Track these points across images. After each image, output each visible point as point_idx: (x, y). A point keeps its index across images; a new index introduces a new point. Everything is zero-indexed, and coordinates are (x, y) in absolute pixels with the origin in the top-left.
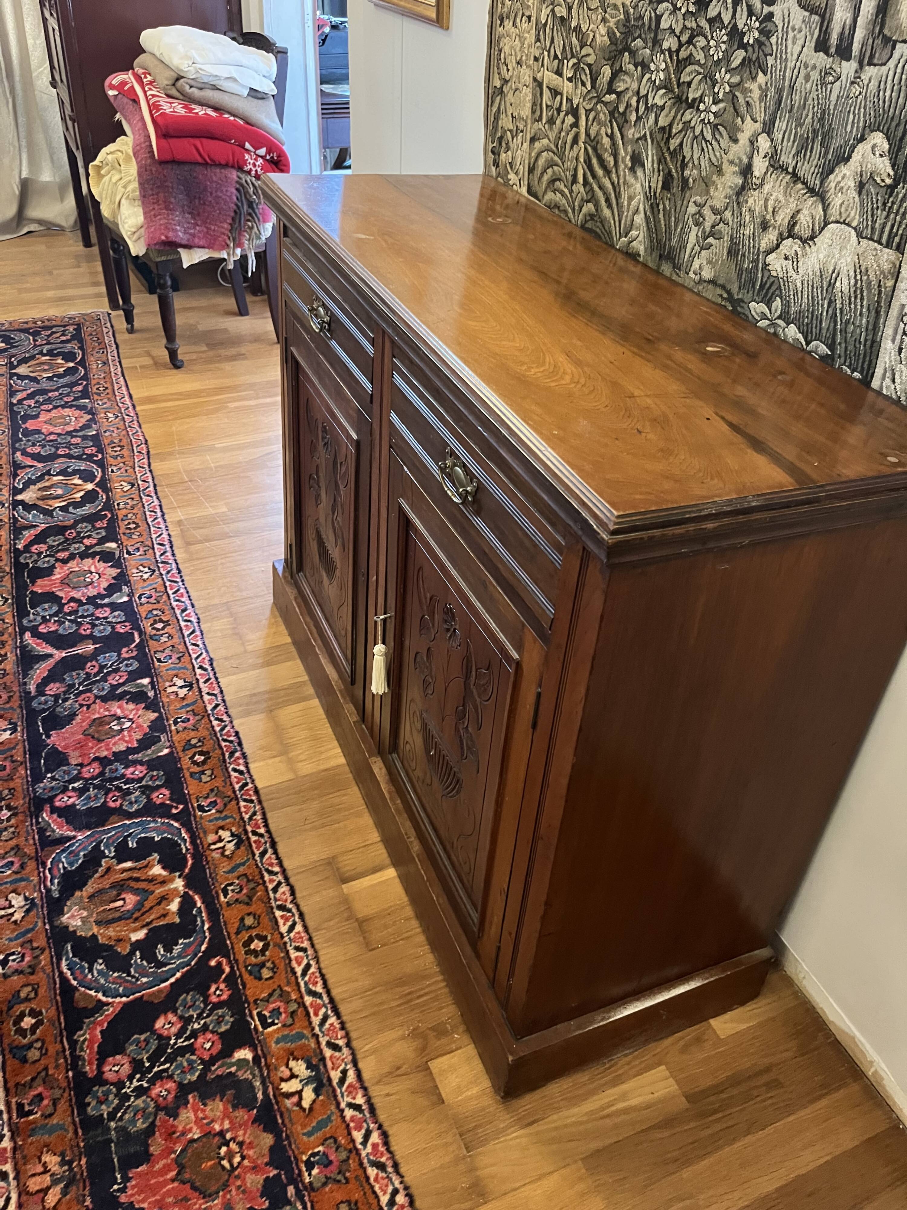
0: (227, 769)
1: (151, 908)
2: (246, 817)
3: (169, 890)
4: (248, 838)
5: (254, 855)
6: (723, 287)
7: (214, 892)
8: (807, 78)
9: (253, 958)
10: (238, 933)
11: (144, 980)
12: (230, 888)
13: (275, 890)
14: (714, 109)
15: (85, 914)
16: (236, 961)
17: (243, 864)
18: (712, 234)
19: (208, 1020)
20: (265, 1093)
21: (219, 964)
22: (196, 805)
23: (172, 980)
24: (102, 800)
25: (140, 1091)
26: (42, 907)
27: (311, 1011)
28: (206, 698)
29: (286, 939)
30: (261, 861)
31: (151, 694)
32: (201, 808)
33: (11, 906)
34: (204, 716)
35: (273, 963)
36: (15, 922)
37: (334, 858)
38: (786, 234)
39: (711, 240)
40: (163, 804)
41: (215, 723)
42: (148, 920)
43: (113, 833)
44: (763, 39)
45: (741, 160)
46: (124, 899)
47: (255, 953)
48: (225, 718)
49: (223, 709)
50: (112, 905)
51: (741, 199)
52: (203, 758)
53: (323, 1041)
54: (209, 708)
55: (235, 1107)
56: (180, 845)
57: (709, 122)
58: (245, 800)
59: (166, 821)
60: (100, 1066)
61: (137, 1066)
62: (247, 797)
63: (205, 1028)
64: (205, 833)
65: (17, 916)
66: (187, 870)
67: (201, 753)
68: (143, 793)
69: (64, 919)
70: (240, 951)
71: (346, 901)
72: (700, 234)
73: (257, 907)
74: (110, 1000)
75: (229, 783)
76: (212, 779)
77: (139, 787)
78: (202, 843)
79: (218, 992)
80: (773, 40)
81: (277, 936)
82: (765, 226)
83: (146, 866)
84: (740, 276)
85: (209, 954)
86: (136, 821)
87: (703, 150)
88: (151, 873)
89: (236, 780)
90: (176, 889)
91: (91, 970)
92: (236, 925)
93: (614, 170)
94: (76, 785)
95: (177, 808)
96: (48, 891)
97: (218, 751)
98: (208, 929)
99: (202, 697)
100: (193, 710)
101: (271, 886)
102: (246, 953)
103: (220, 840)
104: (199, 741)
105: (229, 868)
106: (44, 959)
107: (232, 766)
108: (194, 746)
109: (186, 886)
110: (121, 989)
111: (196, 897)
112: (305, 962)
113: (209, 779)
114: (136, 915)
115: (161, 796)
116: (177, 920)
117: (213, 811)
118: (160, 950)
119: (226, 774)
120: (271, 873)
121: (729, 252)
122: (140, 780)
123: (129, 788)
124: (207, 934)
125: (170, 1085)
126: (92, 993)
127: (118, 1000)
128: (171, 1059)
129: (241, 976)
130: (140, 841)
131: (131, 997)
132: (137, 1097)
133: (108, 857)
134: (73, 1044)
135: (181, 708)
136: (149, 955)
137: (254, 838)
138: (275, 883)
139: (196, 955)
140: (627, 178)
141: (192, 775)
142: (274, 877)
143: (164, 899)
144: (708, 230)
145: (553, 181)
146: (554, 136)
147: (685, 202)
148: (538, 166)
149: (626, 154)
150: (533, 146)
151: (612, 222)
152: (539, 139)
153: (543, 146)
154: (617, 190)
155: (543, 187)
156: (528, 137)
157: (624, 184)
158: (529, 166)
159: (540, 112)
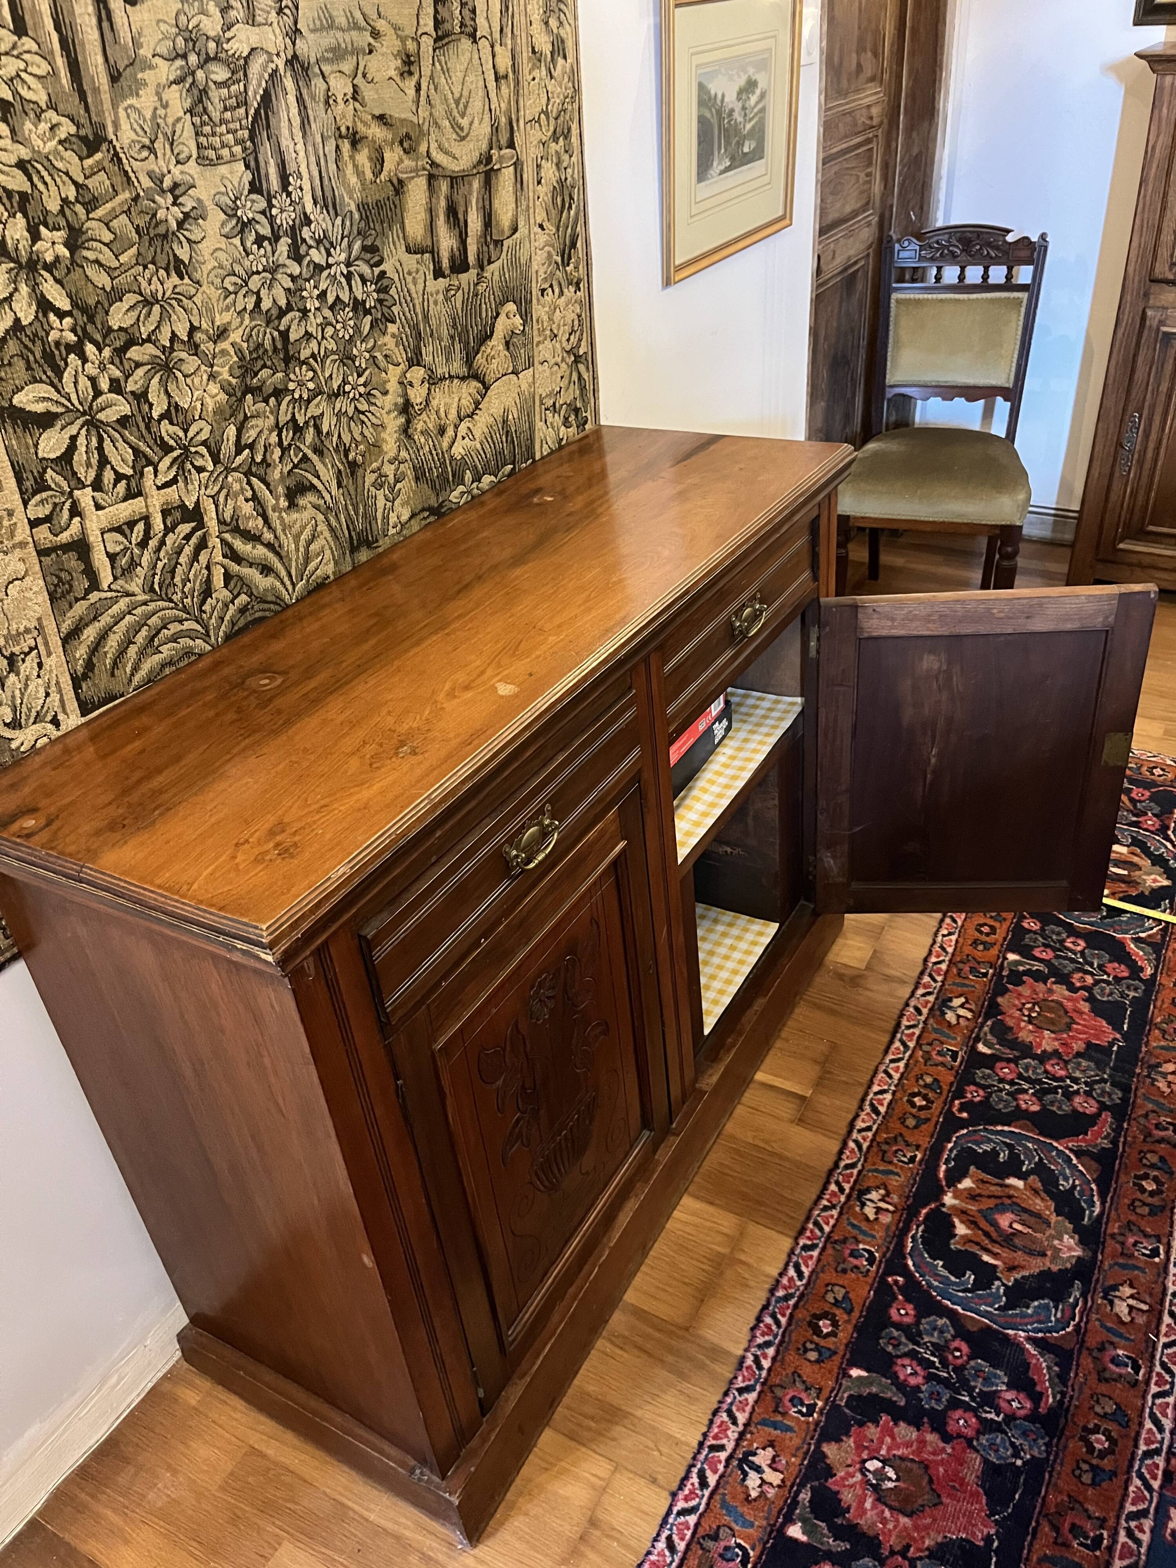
0: (807, 1286)
1: (989, 1197)
2: (835, 1213)
3: (962, 1201)
4: (852, 1189)
5: (860, 1172)
6: (423, 510)
7: (923, 1167)
8: (436, 303)
9: (930, 1095)
10: (928, 1120)
11: (1030, 1145)
12: (905, 1160)
13: (869, 1129)
14: (362, 380)
15: (1056, 1242)
16: (945, 1103)
17: (876, 1171)
18: (397, 481)
19: (996, 1084)
20: (985, 1021)
21: (960, 1110)
22: (874, 1269)
23: (1006, 1128)
24: (972, 1363)
25: (1075, 1081)
26: (1098, 1280)
27: (915, 1038)
28: (742, 1418)
29: (893, 1088)
30: (859, 1160)
31: (805, 1496)
32: (871, 1260)
33: (1131, 1308)
34: (771, 1387)
35: (917, 1081)
36: (1131, 1286)
37: (792, 1122)
38: (458, 422)
39: (399, 486)
40: (908, 1300)
41: (766, 1364)
42: (999, 1189)
43: (983, 1308)
44: (382, 296)
45: (396, 404)
46: (1011, 1226)
47: (925, 1097)
48: (749, 1361)
49: (740, 1378)
50: (1026, 1231)
51: (410, 431)
52: (821, 1323)
53: (923, 1018)
54: (752, 1397)
55: (1011, 1028)
56: (921, 1237)
57: (361, 395)
58: (821, 1229)
59: (917, 1275)
60: (1099, 1115)
61: (1069, 1095)
62: (817, 1231)
63: (1001, 1080)
64: (888, 1227)
65: (1127, 1291)
66: (933, 1206)
67: (817, 1331)
68: (920, 1334)
69: (1078, 1252)
70: (937, 1106)
71: (819, 1084)
72: (387, 492)
73: (895, 1127)
74: (1067, 1152)
75: (821, 1264)
76: (833, 1285)
77: (918, 1344)
78: (899, 1221)
80: (393, 292)
81: (898, 1095)
82: (442, 431)
83: (971, 1241)
84: (433, 487)
85: (964, 1123)
86: (948, 1302)
87: (363, 422)
88: (968, 1232)
89: (810, 1263)
90: (955, 1197)
91: (1074, 1187)
92: (924, 1127)
93: (265, 530)
94: (992, 1416)
95: (896, 1282)
96: (1084, 1295)
97: (799, 1315)
98: (949, 1142)
99: (746, 1425)
100: (776, 1411)
101: (870, 1134)
102: (932, 1102)
103: (879, 1210)
104: (806, 1350)
105: (892, 1177)
106: (1114, 1228)
107: (799, 1283)
108: (818, 1348)
109: (944, 1193)
110: (1054, 1153)
111: (941, 1175)
112: (892, 1065)
113: (836, 1288)
114: (1008, 1201)
115: (902, 1312)
116: (972, 1168)
117: (861, 1246)
118: (1002, 1157)
119: (814, 1277)
120: (859, 1146)
121: (417, 479)
122: (913, 1355)
123: (933, 1354)
124: (954, 1139)
125: (1049, 1068)
126: (1081, 1168)
127: (1061, 1148)
128: (1039, 1081)
129: (949, 1091)
130: (960, 1275)
131: (1048, 1141)
132: (1079, 1079)
133: (1004, 1284)
134: (1115, 1142)
135: (789, 1429)
136: (1014, 1158)
137: (847, 1187)
138: (864, 1134)
139: (975, 1131)
140: (287, 520)
141: (849, 1312)
142: (860, 1139)
143: (972, 1196)
144: (392, 481)
145: (152, 640)
146: (140, 582)
147: (360, 481)
148: (106, 653)
149: (277, 499)
150: (76, 643)
151: (278, 584)
152: (95, 618)
153: (112, 617)
154: (276, 545)
155: (128, 669)
156: (55, 642)
157: (284, 530)
158: (72, 679)
159: (89, 580)
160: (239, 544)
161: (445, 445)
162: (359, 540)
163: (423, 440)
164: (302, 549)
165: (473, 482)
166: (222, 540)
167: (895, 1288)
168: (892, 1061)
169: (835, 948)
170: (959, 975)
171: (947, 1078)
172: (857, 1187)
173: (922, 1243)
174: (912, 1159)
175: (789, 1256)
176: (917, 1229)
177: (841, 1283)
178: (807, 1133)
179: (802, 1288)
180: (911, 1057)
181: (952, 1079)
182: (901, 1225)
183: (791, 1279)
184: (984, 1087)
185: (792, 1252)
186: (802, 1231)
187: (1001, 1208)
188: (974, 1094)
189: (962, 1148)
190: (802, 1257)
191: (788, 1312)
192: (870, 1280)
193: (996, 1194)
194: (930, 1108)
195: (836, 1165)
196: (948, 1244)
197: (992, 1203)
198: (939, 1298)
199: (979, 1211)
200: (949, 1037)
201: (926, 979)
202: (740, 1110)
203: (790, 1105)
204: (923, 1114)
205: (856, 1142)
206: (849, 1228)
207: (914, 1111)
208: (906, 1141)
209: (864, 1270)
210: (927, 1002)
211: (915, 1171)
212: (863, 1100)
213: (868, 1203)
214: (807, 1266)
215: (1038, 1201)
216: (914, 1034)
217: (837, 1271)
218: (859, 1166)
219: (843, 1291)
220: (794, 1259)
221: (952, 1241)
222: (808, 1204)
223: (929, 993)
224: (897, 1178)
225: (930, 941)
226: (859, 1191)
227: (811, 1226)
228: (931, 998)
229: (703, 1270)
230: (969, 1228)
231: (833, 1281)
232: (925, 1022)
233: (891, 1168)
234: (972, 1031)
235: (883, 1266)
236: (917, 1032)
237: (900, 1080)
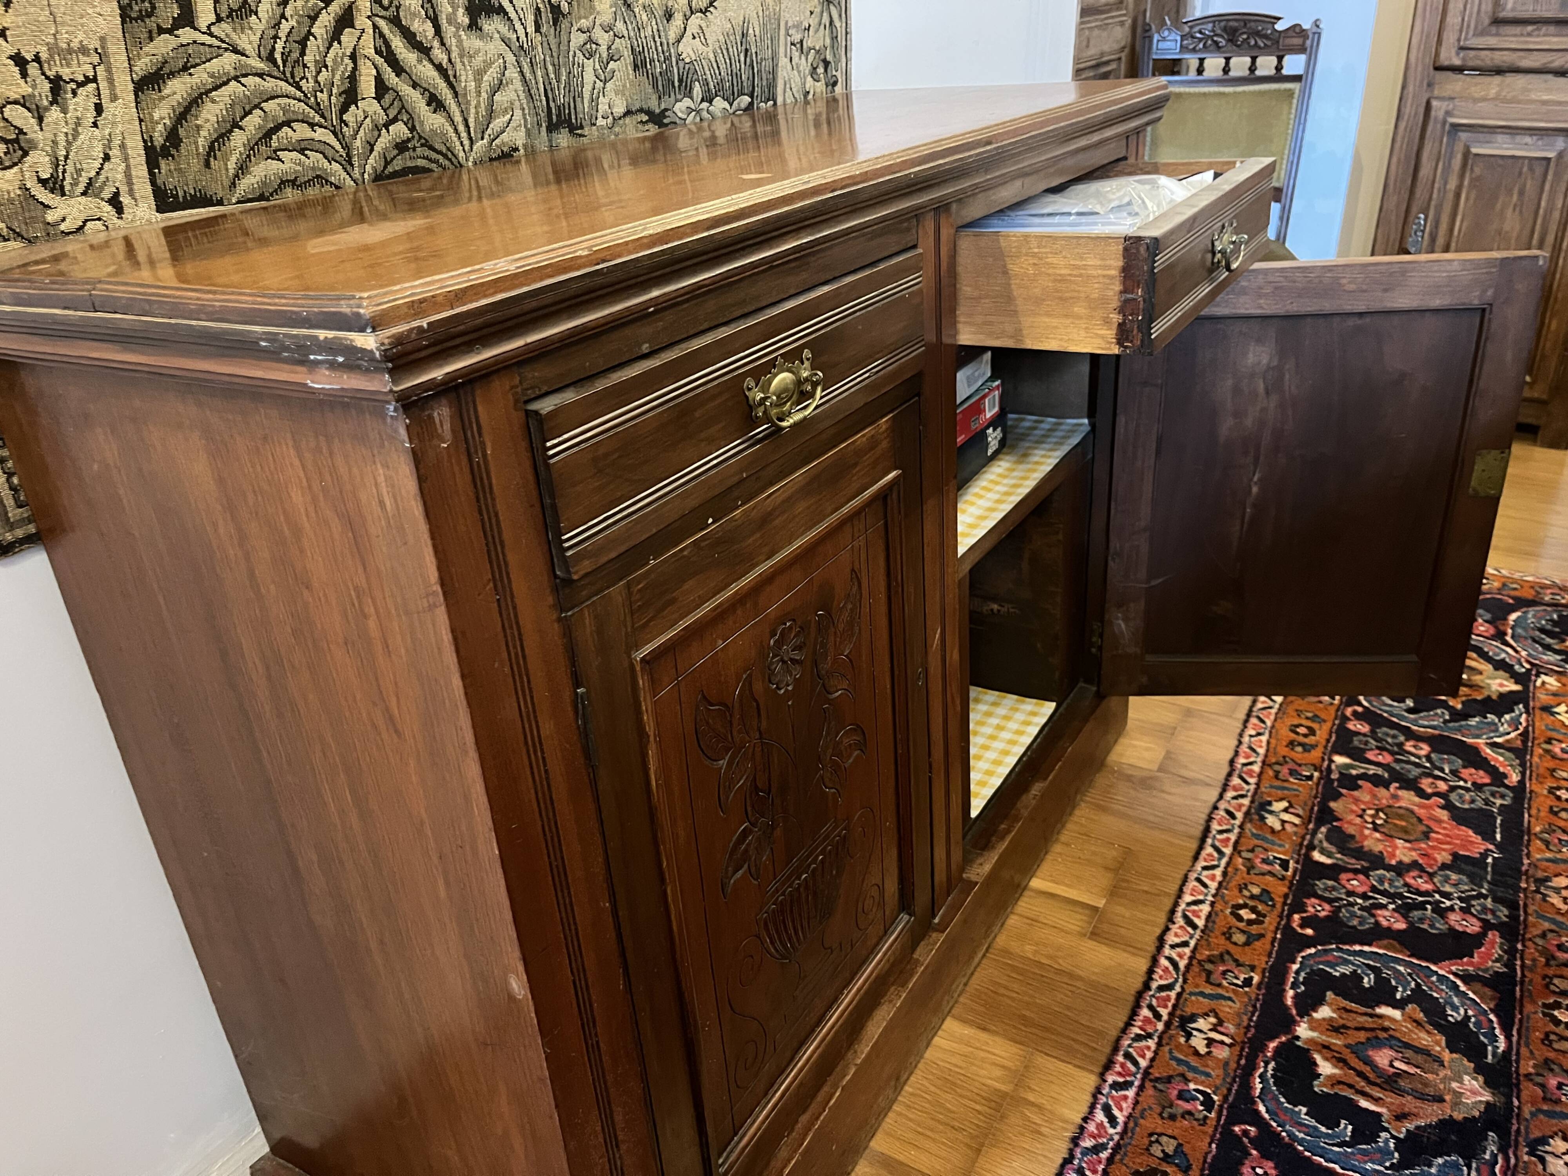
0: (1122, 1135)
1: (1358, 1029)
2: (1152, 1043)
3: (1321, 1033)
4: (1171, 1014)
5: (1179, 995)
6: (641, 110)
7: (1263, 991)
9: (1260, 908)
10: (1261, 936)
11: (1401, 969)
12: (1239, 983)
13: (1185, 944)
15: (1454, 1085)
16: (1281, 917)
17: (1202, 994)
18: (611, 58)
19: (1344, 897)
20: (1318, 827)
21: (1302, 926)
22: (1213, 1115)
23: (1366, 948)
25: (1446, 896)
27: (1231, 843)
29: (1210, 898)
30: (1176, 980)
32: (1208, 1103)
35: (1240, 891)
37: (1083, 935)
38: (688, 13)
39: (612, 65)
40: (1265, 1155)
42: (1370, 1020)
43: (1368, 1165)
46: (1392, 1066)
47: (1253, 910)
50: (1412, 1070)
53: (1237, 822)
55: (1352, 837)
56: (1273, 1076)
58: (1136, 1063)
59: (1274, 1124)
60: (1483, 935)
61: (1441, 912)
62: (1129, 1065)
63: (1350, 893)
64: (1226, 1064)
66: (1283, 1039)
69: (1487, 1097)
70: (1270, 922)
71: (1114, 893)
72: (597, 67)
73: (1219, 943)
74: (1451, 977)
75: (1139, 1107)
76: (1160, 1135)
78: (1240, 1056)
79: (1319, 908)
81: (1218, 907)
82: (669, 15)
83: (1340, 1083)
84: (655, 86)
85: (1309, 942)
86: (1322, 1160)
88: (1336, 1071)
89: (1124, 1105)
90: (1312, 1029)
91: (1467, 1017)
92: (1257, 944)
93: (436, 44)
95: (1246, 1133)
97: (1116, 1172)
98: (1294, 963)
101: (1187, 951)
102: (1264, 916)
103: (1210, 1042)
105: (1223, 1002)
107: (1111, 1131)
109: (1295, 1023)
110: (1434, 978)
111: (1289, 1002)
112: (1205, 873)
113: (1164, 1139)
114: (1382, 1035)
115: (1259, 1171)
116: (1330, 995)
117: (1192, 1086)
118: (1366, 982)
119: (1131, 1125)
120: (1175, 965)
121: (636, 67)
124: (1300, 959)
125: (1410, 880)
126: (1472, 995)
127: (1441, 972)
128: (1401, 896)
129: (1285, 904)
130: (1332, 1124)
131: (1424, 964)
132: (1451, 894)
133: (1393, 1137)
134: (1510, 966)
136: (1382, 983)
137: (1164, 1013)
138: (1179, 950)
139: (1325, 950)
140: (466, 44)
141: (1186, 1170)
142: (1174, 956)
143: (1335, 1028)
144: (605, 55)
145: (269, 134)
146: (256, 39)
147: (564, 38)
148: (198, 127)
149: (455, 8)
150: (155, 95)
151: (451, 130)
152: (185, 68)
153: (212, 75)
154: (450, 72)
155: (232, 165)
156: (125, 85)
157: (461, 56)
158: (146, 148)
159: (181, 7)
160: (398, 44)
161: (672, 36)
162: (559, 116)
163: (644, 17)
164: (484, 95)
165: (702, 100)
166: (375, 27)
167: (1245, 1140)
168: (1205, 868)
169: (1118, 749)
170: (1277, 777)
171: (1280, 889)
172: (1178, 1012)
173: (1275, 1084)
174: (1248, 982)
175: (1094, 1096)
176: (1266, 1067)
177: (1170, 1132)
178: (1104, 949)
179: (1116, 1138)
180: (1228, 864)
181: (1286, 890)
182: (1243, 1062)
183: (1100, 1126)
184: (1329, 901)
185: (1098, 1091)
186: (1108, 1066)
187: (1376, 1043)
188: (1316, 908)
189: (1312, 970)
190: (1113, 1097)
191: (1101, 1168)
192: (1210, 1130)
193: (1367, 1026)
194: (1263, 922)
195: (1147, 986)
196: (1312, 1086)
197: (1362, 1036)
198: (1307, 1154)
199: (1347, 1046)
200: (1273, 843)
201: (1236, 781)
202: (1013, 921)
203: (1079, 917)
204: (1254, 929)
205: (1170, 959)
206: (1174, 1063)
207: (1242, 925)
208: (1236, 961)
209: (1201, 1116)
210: (1241, 806)
211: (1253, 996)
212: (1173, 912)
213: (1195, 1033)
214: (1121, 1109)
215: (1423, 1035)
216: (1228, 839)
217: (1163, 1118)
218: (1178, 988)
219: (1174, 1143)
220: (1103, 1099)
221: (1316, 1083)
222: (1114, 1033)
223: (1242, 796)
224: (1230, 1003)
225: (1236, 743)
226: (1182, 1018)
227: (1120, 1058)
228: (1246, 802)
229: (979, 1112)
230: (1336, 1067)
231: (1158, 1130)
232: (1241, 827)
233: (1220, 991)
234: (1303, 838)
235: (1225, 1112)
236: (1233, 837)
237: (1218, 889)
